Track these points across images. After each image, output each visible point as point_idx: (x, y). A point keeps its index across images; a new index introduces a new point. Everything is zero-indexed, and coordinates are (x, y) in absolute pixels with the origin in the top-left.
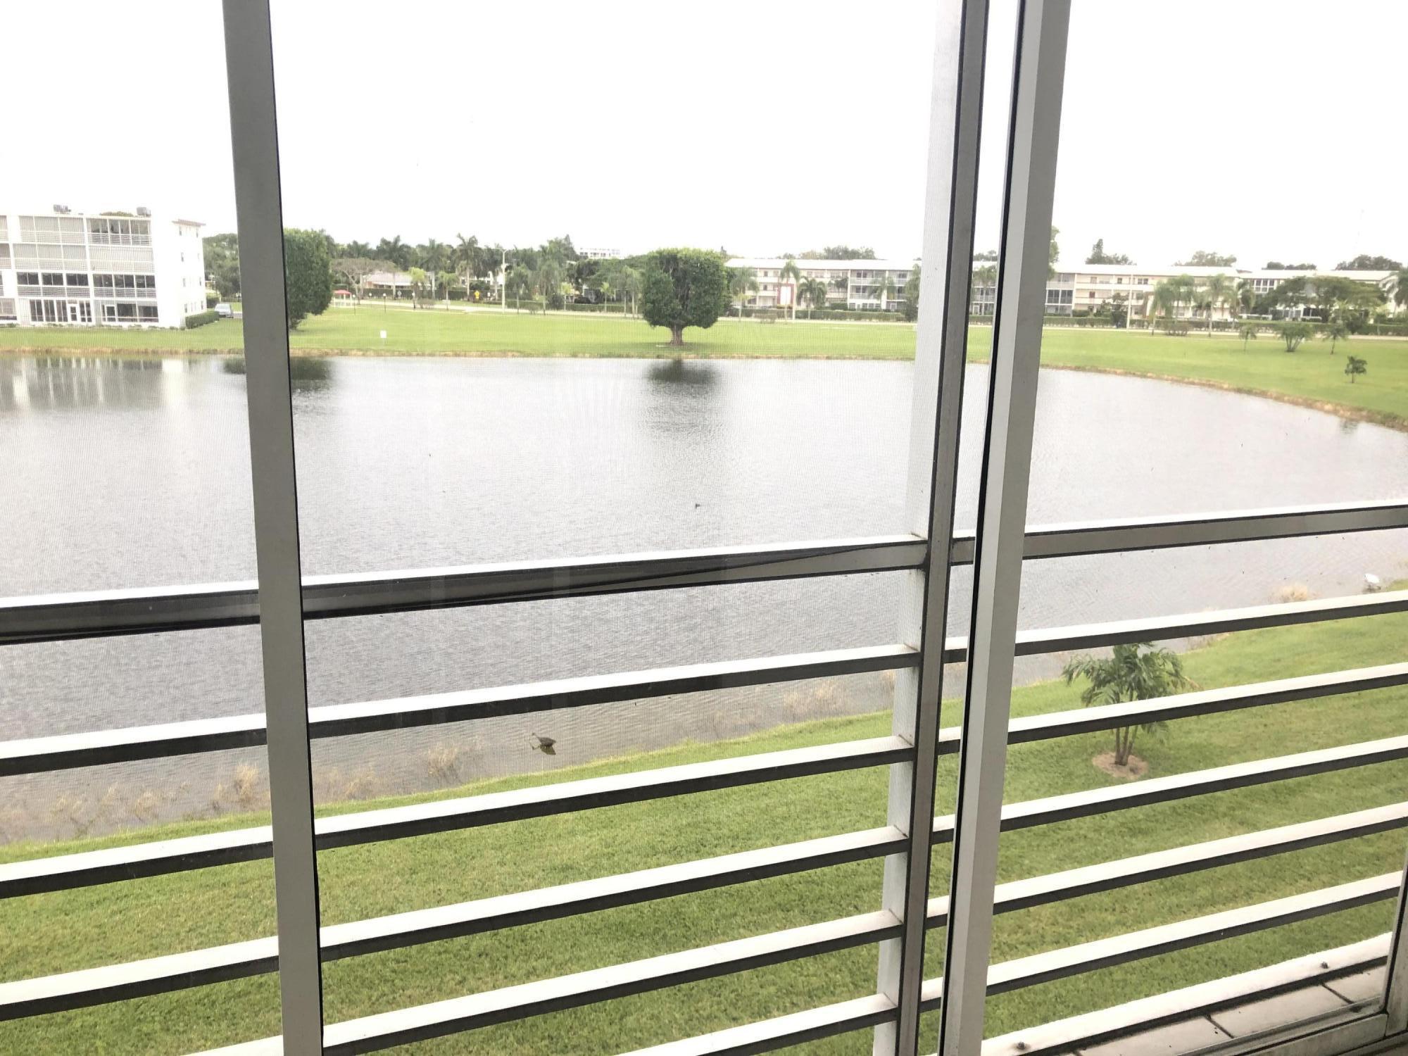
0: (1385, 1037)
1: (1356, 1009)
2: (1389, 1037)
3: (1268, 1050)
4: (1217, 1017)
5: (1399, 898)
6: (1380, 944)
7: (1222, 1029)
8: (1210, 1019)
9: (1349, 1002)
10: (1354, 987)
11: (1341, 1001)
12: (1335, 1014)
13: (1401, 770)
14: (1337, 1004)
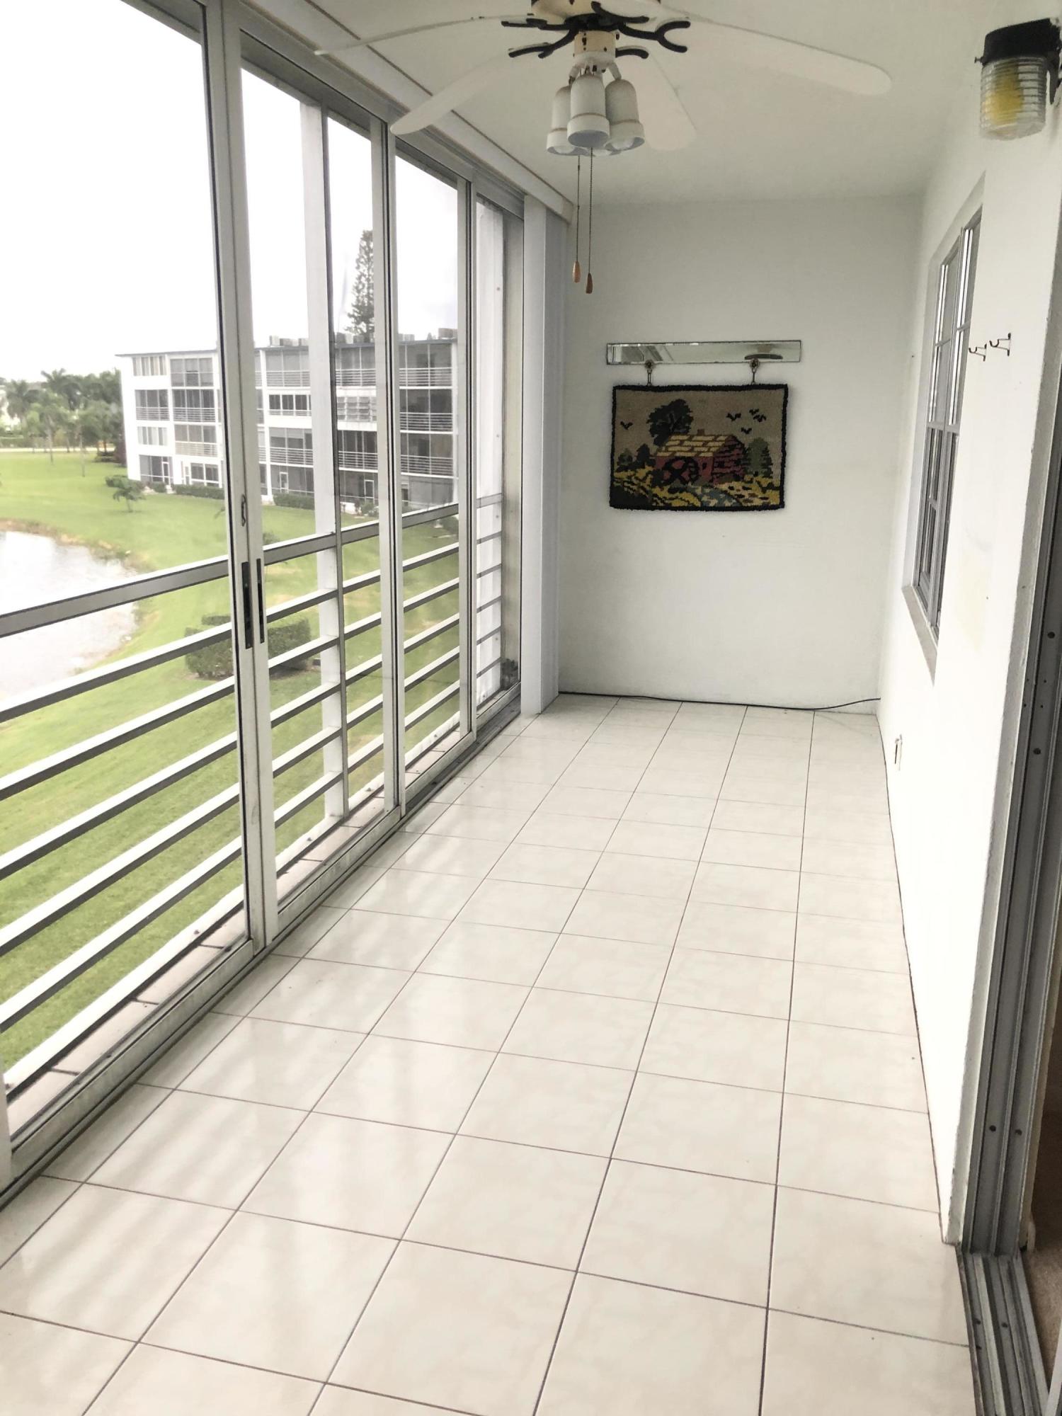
0: (254, 957)
1: (228, 949)
2: (257, 955)
3: (189, 995)
4: (142, 997)
5: (243, 856)
6: (238, 895)
7: (147, 1003)
8: (136, 1000)
9: (221, 948)
10: (220, 937)
11: (217, 950)
12: (217, 958)
13: (127, 830)
14: (215, 952)
